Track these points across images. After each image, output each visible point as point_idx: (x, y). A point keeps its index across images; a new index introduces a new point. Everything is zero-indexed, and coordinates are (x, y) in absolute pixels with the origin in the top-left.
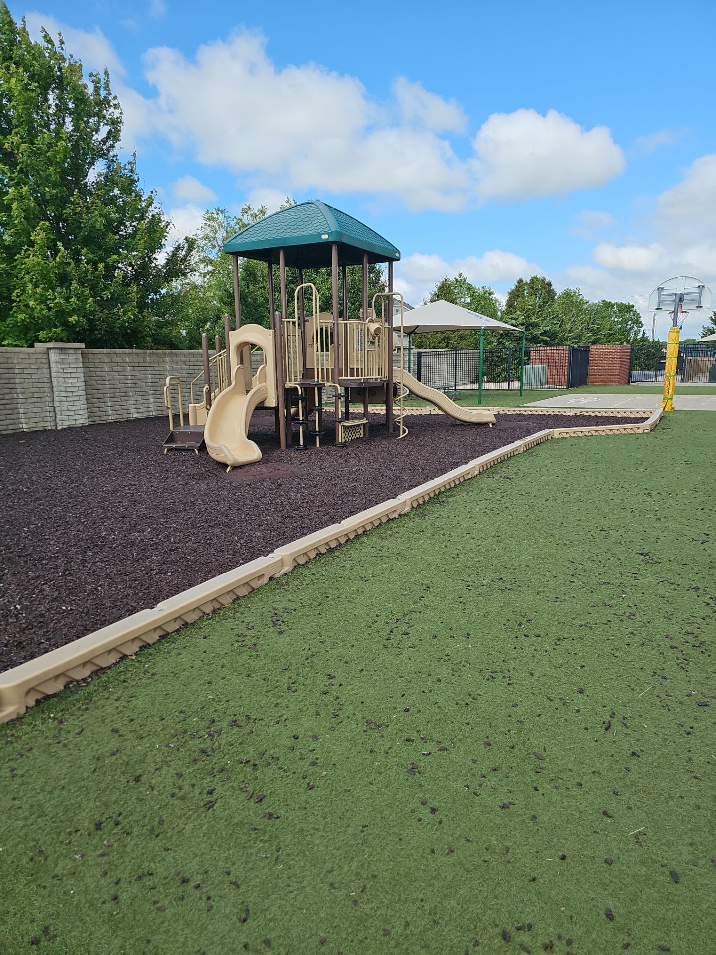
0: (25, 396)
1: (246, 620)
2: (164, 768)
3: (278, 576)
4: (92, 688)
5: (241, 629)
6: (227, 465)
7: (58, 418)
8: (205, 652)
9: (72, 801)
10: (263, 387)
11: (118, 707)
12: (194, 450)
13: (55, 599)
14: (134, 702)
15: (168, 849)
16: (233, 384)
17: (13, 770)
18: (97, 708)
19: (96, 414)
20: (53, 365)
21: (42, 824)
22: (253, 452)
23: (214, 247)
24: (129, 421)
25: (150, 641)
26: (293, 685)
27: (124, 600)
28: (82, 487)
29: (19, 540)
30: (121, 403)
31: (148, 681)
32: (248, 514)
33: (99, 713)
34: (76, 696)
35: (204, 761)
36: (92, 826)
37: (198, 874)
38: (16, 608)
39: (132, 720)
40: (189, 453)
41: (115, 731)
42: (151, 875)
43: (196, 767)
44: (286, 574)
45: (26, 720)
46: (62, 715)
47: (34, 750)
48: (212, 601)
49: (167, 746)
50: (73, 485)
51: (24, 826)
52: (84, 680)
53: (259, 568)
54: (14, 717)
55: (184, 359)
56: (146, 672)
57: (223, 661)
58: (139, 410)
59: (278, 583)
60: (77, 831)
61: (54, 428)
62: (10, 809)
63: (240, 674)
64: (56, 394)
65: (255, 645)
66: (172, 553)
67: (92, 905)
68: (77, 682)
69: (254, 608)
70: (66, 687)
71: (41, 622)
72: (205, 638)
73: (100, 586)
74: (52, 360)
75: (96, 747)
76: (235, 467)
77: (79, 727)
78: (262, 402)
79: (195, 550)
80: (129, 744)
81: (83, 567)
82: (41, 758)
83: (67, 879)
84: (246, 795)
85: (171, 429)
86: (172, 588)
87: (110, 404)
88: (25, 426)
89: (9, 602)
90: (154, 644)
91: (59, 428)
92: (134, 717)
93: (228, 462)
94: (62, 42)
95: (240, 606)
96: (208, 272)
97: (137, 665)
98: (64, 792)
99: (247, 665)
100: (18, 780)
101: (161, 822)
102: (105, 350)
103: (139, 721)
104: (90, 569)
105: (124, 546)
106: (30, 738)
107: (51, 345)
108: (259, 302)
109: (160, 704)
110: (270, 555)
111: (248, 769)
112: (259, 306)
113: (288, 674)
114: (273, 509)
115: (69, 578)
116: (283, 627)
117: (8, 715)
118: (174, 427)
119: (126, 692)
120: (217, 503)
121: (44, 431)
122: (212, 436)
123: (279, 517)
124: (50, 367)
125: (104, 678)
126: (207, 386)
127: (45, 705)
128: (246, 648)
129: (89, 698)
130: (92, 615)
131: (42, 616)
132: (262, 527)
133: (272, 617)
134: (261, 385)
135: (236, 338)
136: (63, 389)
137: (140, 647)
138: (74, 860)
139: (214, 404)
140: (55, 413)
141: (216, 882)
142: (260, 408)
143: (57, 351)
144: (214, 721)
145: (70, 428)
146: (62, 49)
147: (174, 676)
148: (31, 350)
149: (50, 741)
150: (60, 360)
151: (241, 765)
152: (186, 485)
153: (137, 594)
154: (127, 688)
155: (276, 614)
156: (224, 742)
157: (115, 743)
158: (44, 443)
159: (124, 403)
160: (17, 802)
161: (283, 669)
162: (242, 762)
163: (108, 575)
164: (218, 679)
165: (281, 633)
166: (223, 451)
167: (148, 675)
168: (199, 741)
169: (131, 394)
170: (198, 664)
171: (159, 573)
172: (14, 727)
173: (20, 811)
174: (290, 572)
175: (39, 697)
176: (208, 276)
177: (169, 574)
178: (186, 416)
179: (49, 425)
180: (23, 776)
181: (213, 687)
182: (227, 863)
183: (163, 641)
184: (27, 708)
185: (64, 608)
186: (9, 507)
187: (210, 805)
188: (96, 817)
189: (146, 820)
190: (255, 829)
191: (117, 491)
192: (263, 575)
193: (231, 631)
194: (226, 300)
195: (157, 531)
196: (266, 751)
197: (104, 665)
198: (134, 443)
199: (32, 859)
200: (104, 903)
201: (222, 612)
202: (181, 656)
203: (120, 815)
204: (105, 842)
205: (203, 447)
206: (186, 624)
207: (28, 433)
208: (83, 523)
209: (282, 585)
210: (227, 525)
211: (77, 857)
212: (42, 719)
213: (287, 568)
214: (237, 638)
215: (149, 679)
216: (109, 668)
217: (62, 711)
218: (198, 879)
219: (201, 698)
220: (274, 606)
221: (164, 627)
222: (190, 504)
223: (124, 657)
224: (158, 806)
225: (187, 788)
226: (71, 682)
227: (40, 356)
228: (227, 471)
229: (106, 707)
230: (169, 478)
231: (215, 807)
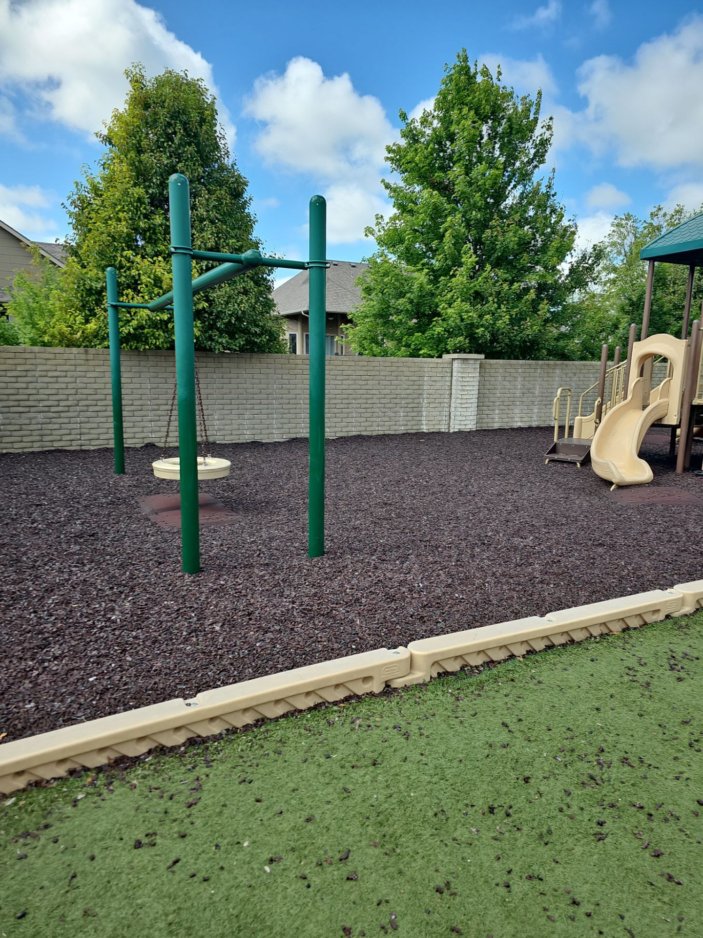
0: (429, 401)
1: (639, 654)
2: (552, 779)
3: (676, 615)
4: (483, 677)
5: (632, 662)
6: (611, 483)
7: (452, 421)
8: (592, 675)
9: (469, 777)
10: (664, 403)
11: (506, 703)
12: (575, 464)
13: (449, 586)
14: (522, 704)
15: (557, 862)
16: (629, 397)
17: (420, 729)
18: (488, 697)
19: (484, 421)
20: (454, 374)
21: (443, 786)
22: (644, 472)
23: (619, 253)
24: (513, 429)
25: (537, 649)
26: (696, 743)
27: (509, 601)
28: (470, 487)
29: (420, 526)
30: (507, 411)
31: (535, 688)
32: (636, 539)
33: (489, 702)
34: (471, 680)
35: (593, 787)
36: (486, 809)
37: (589, 901)
38: (419, 586)
39: (520, 720)
40: (571, 465)
41: (504, 725)
42: (541, 880)
43: (584, 791)
44: (686, 615)
45: (430, 687)
46: (459, 694)
47: (437, 717)
48: (601, 624)
49: (555, 758)
50: (463, 484)
51: (429, 782)
52: (477, 667)
53: (655, 602)
54: (421, 682)
55: (574, 371)
56: (532, 678)
57: (612, 691)
58: (523, 419)
59: (675, 623)
60: (472, 806)
61: (447, 431)
62: (418, 762)
63: (631, 711)
64: (453, 400)
65: (648, 684)
66: (555, 565)
67: (486, 882)
68: (471, 667)
69: (647, 644)
70: (462, 668)
71: (438, 603)
72: (592, 661)
73: (487, 582)
74: (455, 370)
75: (489, 734)
76: (621, 487)
77: (473, 709)
78: (660, 419)
79: (578, 567)
80: (518, 742)
81: (473, 561)
82: (442, 726)
83: (465, 847)
84: (640, 843)
85: (555, 440)
86: (555, 600)
87: (497, 412)
88: (425, 427)
89: (413, 578)
90: (540, 651)
91: (452, 431)
92: (523, 718)
93: (614, 481)
94: (500, 73)
95: (631, 637)
96: (609, 281)
97: (524, 667)
98: (461, 765)
99: (639, 703)
100: (424, 738)
101: (550, 832)
102: (501, 361)
103: (527, 723)
104: (478, 564)
105: (508, 549)
106: (433, 705)
107: (455, 356)
108: (665, 309)
109: (548, 714)
110: (669, 590)
111: (642, 817)
112: (665, 314)
113: (688, 729)
114: (666, 537)
115: (460, 569)
116: (682, 674)
117: (417, 679)
118: (558, 438)
119: (514, 691)
120: (601, 522)
121: (439, 433)
122: (599, 450)
123: (673, 548)
124: (452, 376)
125: (495, 671)
126: (599, 399)
127: (444, 679)
128: (638, 684)
129: (481, 686)
130: (481, 608)
131: (439, 598)
132: (653, 557)
133: (668, 659)
134: (661, 401)
135: (639, 349)
136: (460, 396)
137: (527, 651)
138: (471, 832)
139: (604, 419)
140: (450, 418)
141: (609, 920)
142: (657, 425)
143: (460, 361)
144: (603, 751)
145: (460, 432)
146: (499, 80)
147: (561, 690)
148: (439, 360)
149: (449, 714)
150: (462, 370)
151: (634, 809)
152: (567, 498)
153: (521, 598)
154: (515, 687)
155: (673, 657)
156: (614, 776)
157: (504, 737)
158: (439, 444)
159: (510, 412)
160: (423, 758)
161: (683, 721)
162: (635, 806)
163: (494, 574)
164: (607, 708)
165: (680, 679)
166: (609, 468)
167: (535, 681)
168: (587, 765)
169: (518, 403)
170: (585, 686)
171: (542, 582)
172: (421, 691)
173: (426, 767)
174: (691, 615)
175: (441, 671)
176: (608, 285)
177: (552, 586)
178: (571, 428)
179: (444, 428)
180: (428, 737)
181: (601, 715)
182: (620, 906)
183: (549, 652)
184: (431, 677)
185: (457, 595)
186: (413, 496)
187: (600, 837)
188: (489, 800)
189: (535, 824)
190: (652, 884)
191: (501, 495)
192: (658, 611)
193: (620, 662)
194: (627, 308)
195: (539, 540)
196: (663, 804)
197: (495, 659)
198: (516, 451)
199: (436, 815)
200: (497, 885)
201: (610, 639)
202: (567, 672)
203: (511, 807)
204: (498, 828)
205: (587, 461)
206: (572, 641)
207: (427, 433)
208: (471, 520)
209: (681, 627)
210: (612, 547)
211: (474, 830)
212: (443, 691)
213: (688, 609)
214: (627, 671)
215: (535, 685)
216: (499, 663)
217: (458, 689)
218: (590, 908)
219: (589, 722)
220: (672, 648)
221: (552, 638)
222: (572, 519)
223: (512, 656)
224: (547, 815)
225: (575, 809)
226: (467, 666)
227: (446, 365)
228: (611, 490)
229: (497, 700)
230: (548, 489)
231: (605, 841)
